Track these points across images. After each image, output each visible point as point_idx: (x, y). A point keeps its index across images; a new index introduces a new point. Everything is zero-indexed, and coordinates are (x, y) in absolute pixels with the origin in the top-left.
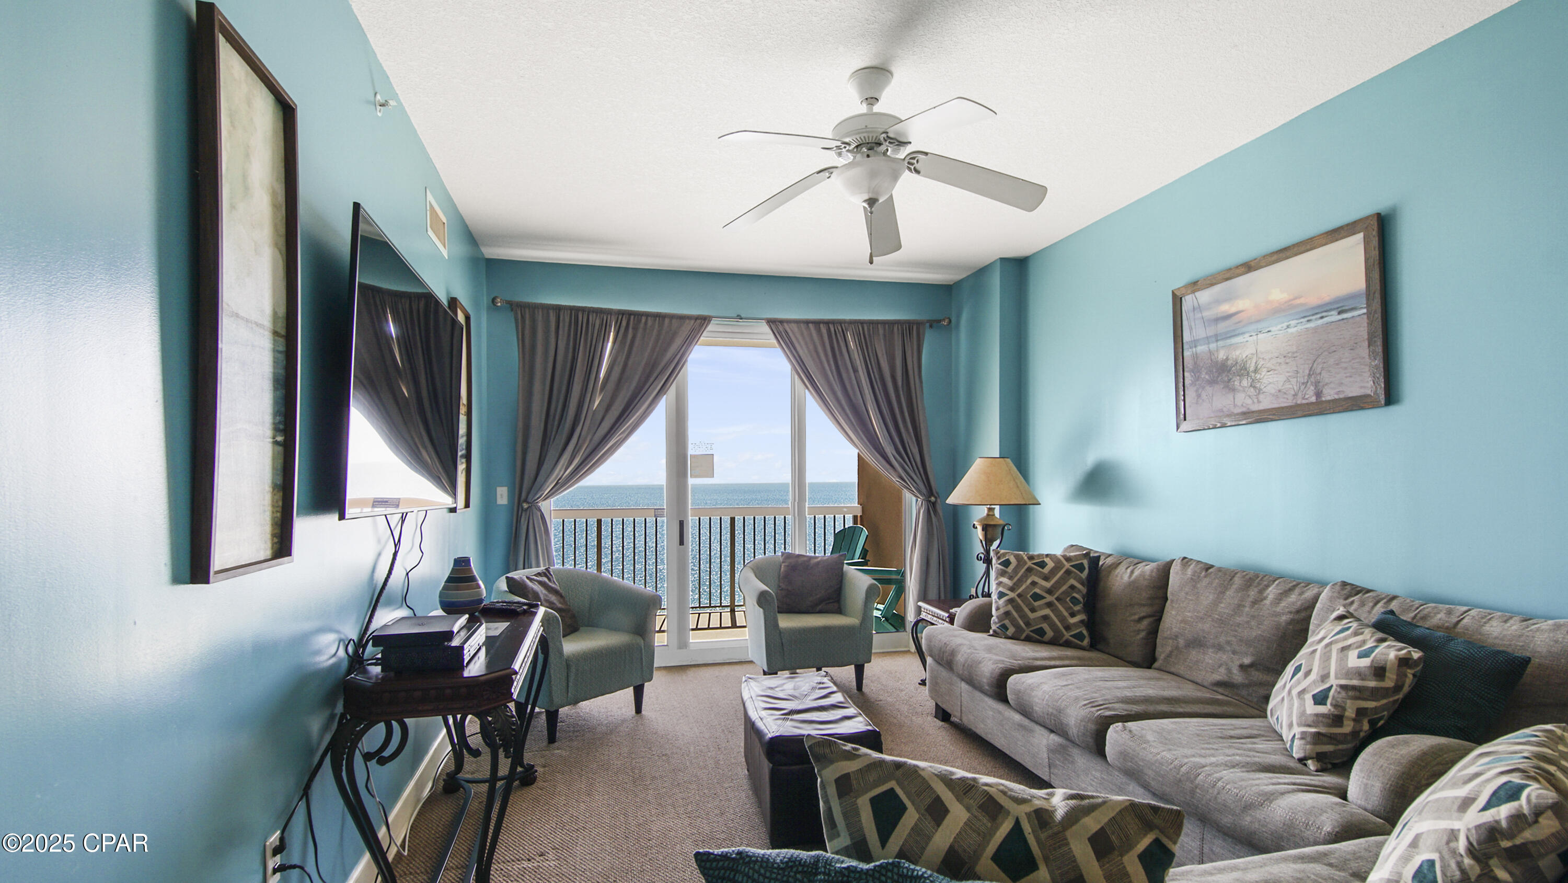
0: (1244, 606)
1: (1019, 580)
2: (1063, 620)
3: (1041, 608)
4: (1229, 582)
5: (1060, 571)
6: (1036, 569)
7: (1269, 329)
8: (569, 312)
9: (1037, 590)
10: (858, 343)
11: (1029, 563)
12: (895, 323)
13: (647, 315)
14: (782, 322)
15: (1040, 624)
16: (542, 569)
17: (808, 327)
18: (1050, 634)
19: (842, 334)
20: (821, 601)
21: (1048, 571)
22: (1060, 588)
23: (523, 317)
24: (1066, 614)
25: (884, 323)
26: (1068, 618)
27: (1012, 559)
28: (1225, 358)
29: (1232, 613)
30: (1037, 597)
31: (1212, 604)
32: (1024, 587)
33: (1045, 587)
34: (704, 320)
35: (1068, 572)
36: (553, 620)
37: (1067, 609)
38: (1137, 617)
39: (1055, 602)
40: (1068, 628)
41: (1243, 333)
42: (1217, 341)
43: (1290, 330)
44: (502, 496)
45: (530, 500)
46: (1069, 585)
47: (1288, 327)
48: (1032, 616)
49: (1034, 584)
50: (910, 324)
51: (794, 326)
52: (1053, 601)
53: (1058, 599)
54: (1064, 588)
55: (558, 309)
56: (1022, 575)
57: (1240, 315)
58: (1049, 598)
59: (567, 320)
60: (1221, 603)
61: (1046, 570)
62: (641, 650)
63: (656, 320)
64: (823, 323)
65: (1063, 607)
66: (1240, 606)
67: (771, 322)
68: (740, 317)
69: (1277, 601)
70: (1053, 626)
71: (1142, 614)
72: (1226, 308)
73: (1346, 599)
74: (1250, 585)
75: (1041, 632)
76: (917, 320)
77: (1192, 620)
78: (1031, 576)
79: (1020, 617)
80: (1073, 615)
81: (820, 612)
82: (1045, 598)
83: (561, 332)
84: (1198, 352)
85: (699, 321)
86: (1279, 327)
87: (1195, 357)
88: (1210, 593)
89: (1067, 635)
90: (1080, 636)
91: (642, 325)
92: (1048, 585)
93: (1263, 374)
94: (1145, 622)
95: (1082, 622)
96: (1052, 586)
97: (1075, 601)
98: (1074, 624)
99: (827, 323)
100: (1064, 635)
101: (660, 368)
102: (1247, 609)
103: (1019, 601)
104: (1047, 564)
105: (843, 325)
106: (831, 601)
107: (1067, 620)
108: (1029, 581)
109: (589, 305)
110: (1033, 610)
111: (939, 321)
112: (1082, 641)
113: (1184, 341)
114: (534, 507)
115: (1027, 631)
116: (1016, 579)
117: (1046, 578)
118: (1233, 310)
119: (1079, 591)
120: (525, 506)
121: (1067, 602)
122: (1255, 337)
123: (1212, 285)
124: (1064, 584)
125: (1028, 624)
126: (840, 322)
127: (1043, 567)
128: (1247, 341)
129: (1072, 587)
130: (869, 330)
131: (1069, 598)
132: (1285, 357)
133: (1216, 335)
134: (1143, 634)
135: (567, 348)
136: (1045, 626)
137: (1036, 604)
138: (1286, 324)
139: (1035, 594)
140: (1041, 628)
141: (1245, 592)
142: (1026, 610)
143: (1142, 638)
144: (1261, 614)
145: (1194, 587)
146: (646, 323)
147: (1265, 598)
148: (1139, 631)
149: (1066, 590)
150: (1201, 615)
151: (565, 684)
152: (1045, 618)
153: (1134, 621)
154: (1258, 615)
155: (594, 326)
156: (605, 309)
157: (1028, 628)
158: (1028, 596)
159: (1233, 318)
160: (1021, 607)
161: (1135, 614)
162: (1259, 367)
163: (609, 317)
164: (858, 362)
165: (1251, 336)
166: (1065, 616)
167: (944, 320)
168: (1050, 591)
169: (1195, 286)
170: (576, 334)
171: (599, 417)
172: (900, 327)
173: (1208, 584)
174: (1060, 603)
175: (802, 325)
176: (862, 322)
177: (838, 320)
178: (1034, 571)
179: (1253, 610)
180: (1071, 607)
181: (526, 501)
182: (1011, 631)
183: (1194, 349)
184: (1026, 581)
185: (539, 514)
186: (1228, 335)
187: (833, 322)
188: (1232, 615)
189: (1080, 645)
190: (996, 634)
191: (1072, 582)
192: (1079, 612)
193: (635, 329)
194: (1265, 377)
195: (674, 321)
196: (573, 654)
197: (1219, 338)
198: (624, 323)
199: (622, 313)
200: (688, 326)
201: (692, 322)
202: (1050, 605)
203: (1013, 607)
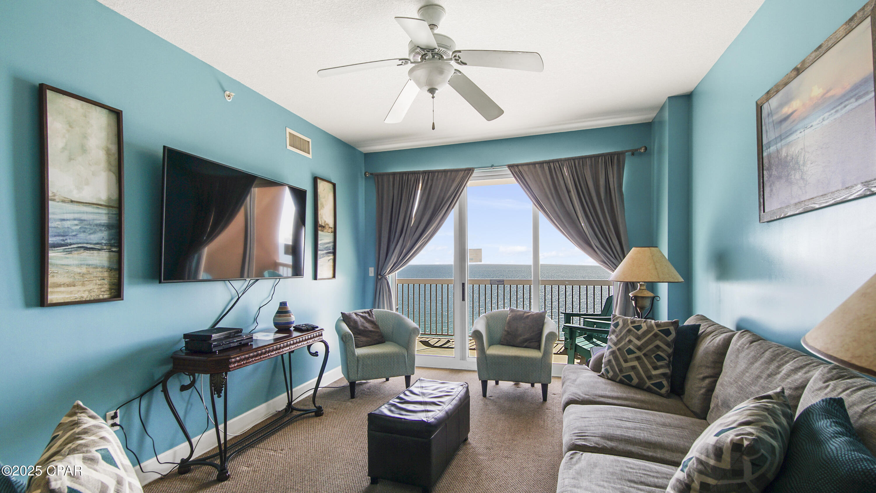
0: (761, 378)
1: (621, 337)
2: (646, 371)
3: (632, 360)
4: (761, 355)
5: (650, 333)
6: (634, 331)
7: (811, 125)
8: (399, 175)
9: (631, 347)
10: (570, 173)
11: (630, 326)
12: (600, 156)
13: (438, 171)
14: (517, 165)
15: (629, 372)
16: (368, 310)
17: (535, 167)
18: (635, 381)
19: (559, 168)
20: (526, 340)
21: (641, 333)
22: (648, 346)
23: (378, 181)
24: (650, 367)
25: (590, 157)
26: (651, 370)
27: (621, 323)
28: (786, 155)
29: (751, 382)
30: (630, 352)
31: (741, 372)
32: (623, 343)
33: (636, 345)
34: (469, 171)
35: (656, 335)
36: (348, 336)
37: (651, 363)
38: (701, 376)
39: (643, 357)
40: (650, 378)
41: (796, 131)
42: (781, 140)
43: (825, 123)
44: (372, 272)
45: (382, 274)
46: (655, 345)
47: (823, 120)
48: (624, 365)
49: (630, 341)
50: (611, 155)
51: (526, 168)
52: (641, 356)
53: (645, 355)
54: (651, 347)
55: (394, 174)
56: (624, 334)
57: (794, 114)
58: (639, 354)
59: (398, 179)
60: (747, 372)
61: (640, 332)
62: (405, 357)
63: (442, 174)
64: (546, 163)
65: (648, 361)
66: (758, 377)
67: (510, 167)
68: (492, 166)
69: (786, 377)
70: (638, 374)
71: (706, 375)
72: (787, 110)
73: (824, 382)
74: (774, 360)
75: (629, 378)
76: (618, 152)
77: (726, 384)
78: (629, 335)
79: (617, 365)
80: (656, 368)
81: (526, 347)
82: (636, 353)
83: (395, 186)
84: (771, 151)
85: (466, 172)
86: (817, 121)
87: (769, 156)
88: (744, 362)
89: (649, 383)
90: (660, 385)
91: (435, 177)
92: (639, 343)
93: (808, 166)
94: (707, 381)
95: (664, 375)
96: (642, 344)
97: (659, 358)
98: (656, 376)
99: (548, 162)
100: (646, 383)
101: (445, 200)
102: (762, 380)
103: (617, 352)
104: (642, 328)
105: (560, 162)
106: (533, 341)
107: (651, 372)
108: (627, 339)
109: (409, 170)
110: (626, 361)
111: (636, 150)
112: (660, 389)
113: (763, 144)
114: (383, 277)
115: (620, 377)
116: (619, 337)
117: (639, 338)
118: (790, 111)
119: (664, 351)
120: (380, 277)
121: (652, 358)
122: (803, 133)
123: (777, 92)
124: (651, 344)
125: (621, 371)
126: (557, 161)
127: (638, 330)
128: (798, 138)
129: (658, 347)
130: (579, 163)
131: (654, 355)
132: (822, 148)
133: (780, 136)
134: (703, 391)
135: (398, 194)
136: (632, 374)
137: (629, 357)
138: (822, 117)
139: (630, 349)
140: (630, 375)
141: (766, 366)
142: (621, 360)
143: (702, 394)
144: (770, 386)
145: (737, 356)
146: (438, 176)
147: (779, 373)
148: (701, 388)
149: (652, 348)
150: (731, 381)
151: (356, 369)
152: (633, 368)
153: (699, 379)
154: (767, 387)
155: (411, 181)
156: (416, 171)
157: (621, 374)
158: (625, 351)
159: (791, 117)
160: (618, 357)
161: (701, 374)
162: (806, 160)
163: (419, 175)
164: (570, 185)
165: (801, 132)
166: (649, 369)
167: (641, 148)
168: (639, 348)
169: (769, 95)
170: (402, 187)
171: (414, 229)
172: (603, 158)
173: (746, 355)
174: (646, 358)
175: (531, 166)
176: (574, 159)
177: (556, 159)
178: (632, 332)
179: (766, 382)
180: (655, 362)
181: (380, 275)
182: (611, 374)
183: (769, 150)
184: (625, 339)
185: (386, 281)
186: (788, 134)
187: (553, 161)
188: (750, 384)
189: (659, 393)
190: (602, 376)
191: (658, 342)
192: (662, 367)
193: (432, 180)
194: (810, 169)
195: (453, 173)
196: (362, 355)
197: (782, 138)
198: (426, 178)
199: (424, 172)
200: (461, 174)
201: (463, 172)
202: (638, 358)
203: (613, 357)
